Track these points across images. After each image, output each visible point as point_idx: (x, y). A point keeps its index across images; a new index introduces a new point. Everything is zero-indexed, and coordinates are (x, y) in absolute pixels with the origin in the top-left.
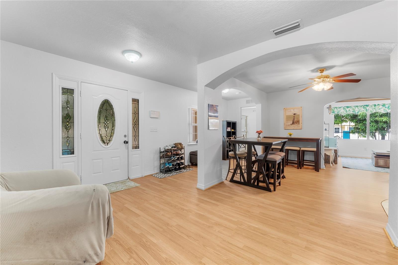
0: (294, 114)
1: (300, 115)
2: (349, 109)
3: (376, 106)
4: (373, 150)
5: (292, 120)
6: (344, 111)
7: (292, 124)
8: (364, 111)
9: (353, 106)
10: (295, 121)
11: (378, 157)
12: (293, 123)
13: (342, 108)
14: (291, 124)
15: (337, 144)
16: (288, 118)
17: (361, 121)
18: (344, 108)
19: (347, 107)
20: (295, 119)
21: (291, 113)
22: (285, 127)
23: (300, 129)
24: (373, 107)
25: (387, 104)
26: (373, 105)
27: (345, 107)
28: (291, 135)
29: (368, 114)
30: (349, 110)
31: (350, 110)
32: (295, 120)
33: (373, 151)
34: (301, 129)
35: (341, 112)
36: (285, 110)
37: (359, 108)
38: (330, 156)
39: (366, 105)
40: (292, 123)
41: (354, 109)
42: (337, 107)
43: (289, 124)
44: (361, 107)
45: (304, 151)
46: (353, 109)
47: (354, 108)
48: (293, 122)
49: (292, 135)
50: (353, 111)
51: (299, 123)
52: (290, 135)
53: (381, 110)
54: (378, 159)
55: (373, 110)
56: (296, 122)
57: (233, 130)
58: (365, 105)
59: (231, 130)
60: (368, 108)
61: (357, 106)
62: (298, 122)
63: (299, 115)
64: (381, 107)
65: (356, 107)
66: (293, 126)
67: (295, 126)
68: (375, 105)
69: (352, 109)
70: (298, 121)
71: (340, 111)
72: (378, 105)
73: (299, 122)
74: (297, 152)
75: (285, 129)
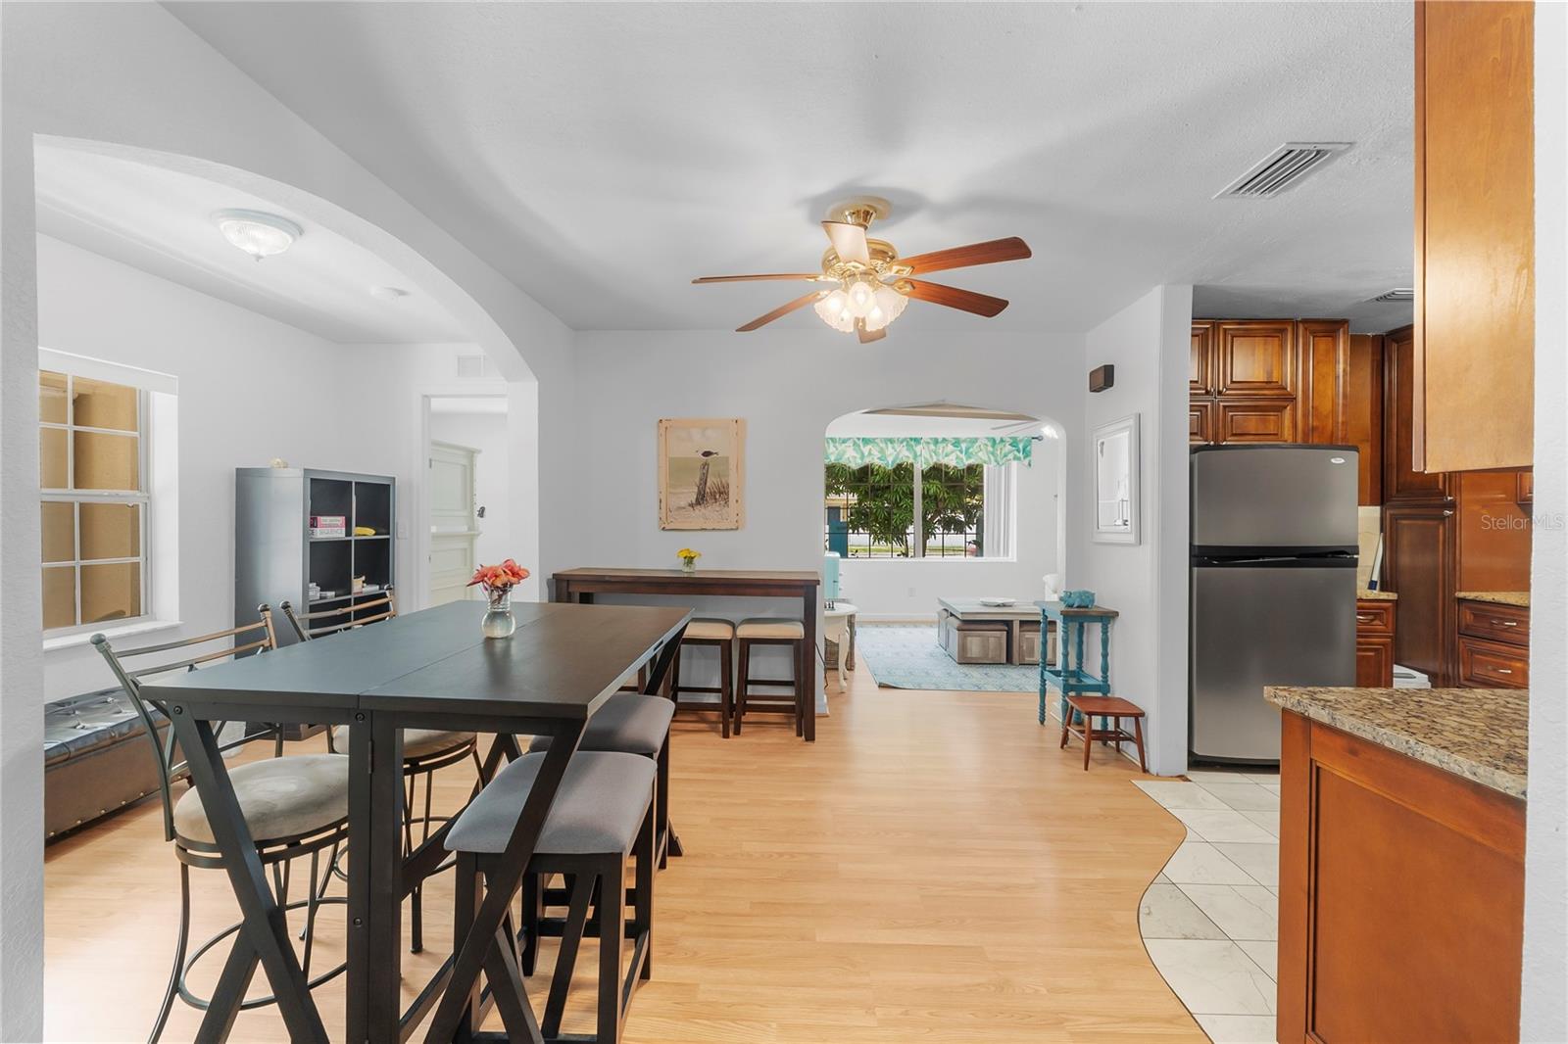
0: (707, 454)
1: (730, 461)
2: (870, 449)
3: (939, 445)
4: (943, 599)
5: (697, 480)
6: (855, 455)
7: (694, 502)
8: (908, 457)
9: (881, 439)
10: (708, 490)
11: (966, 627)
12: (701, 499)
13: (850, 443)
14: (691, 505)
15: (840, 578)
16: (676, 470)
17: (878, 490)
18: (855, 443)
19: (866, 441)
20: (708, 480)
21: (691, 451)
22: (664, 519)
23: (732, 529)
24: (932, 447)
25: (964, 441)
26: (931, 439)
27: (859, 439)
28: (692, 558)
29: (920, 466)
30: (870, 454)
31: (874, 452)
32: (708, 484)
33: (941, 602)
34: (737, 529)
35: (846, 456)
36: (663, 430)
37: (896, 445)
38: (837, 645)
39: (913, 436)
40: (697, 499)
41: (882, 448)
42: (837, 436)
43: (683, 504)
44: (902, 442)
45: (747, 643)
46: (882, 451)
47: (883, 445)
48: (699, 493)
49: (695, 559)
50: (879, 455)
51: (726, 501)
52: (690, 560)
53: (950, 457)
54: (965, 637)
55: (931, 456)
56: (713, 495)
57: (369, 533)
58: (911, 439)
59: (348, 533)
60: (918, 449)
61: (891, 441)
62: (722, 493)
63: (727, 459)
64: (950, 447)
65: (889, 443)
66: (700, 511)
67: (710, 513)
68: (936, 441)
69: (878, 449)
70: (722, 490)
71: (844, 452)
72: (944, 440)
73: (727, 494)
74: (719, 647)
75: (664, 529)
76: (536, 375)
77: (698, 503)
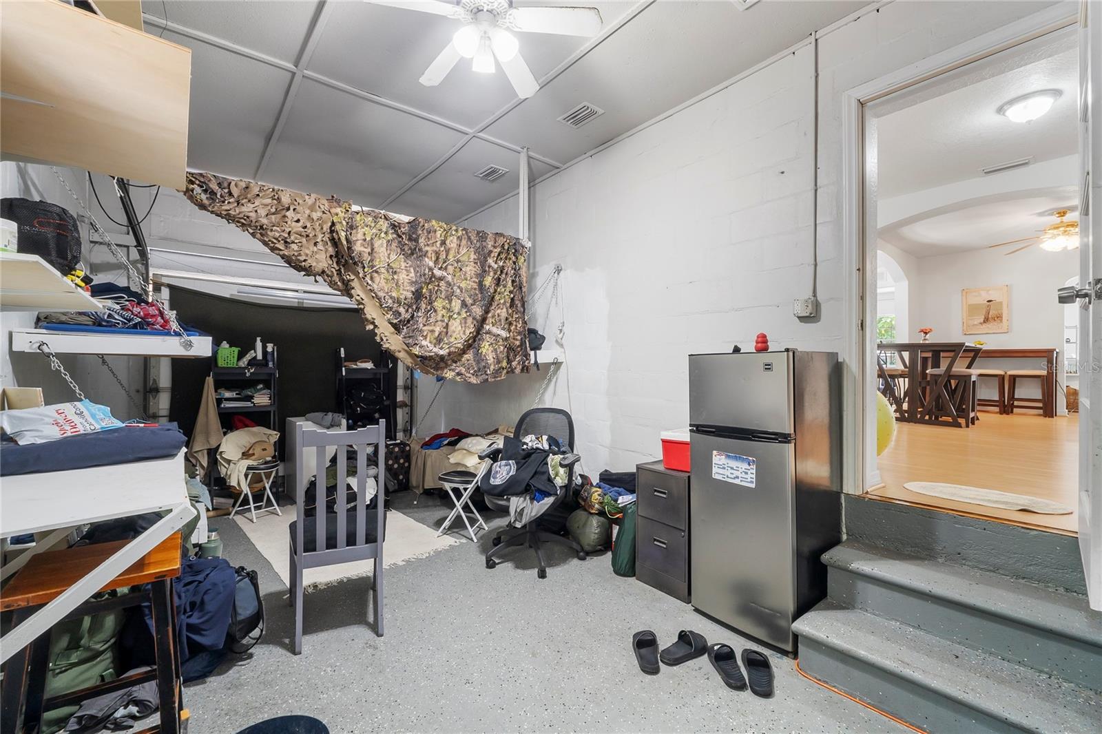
0: (989, 301)
1: (1004, 303)
5: (984, 313)
7: (982, 321)
10: (990, 316)
12: (986, 320)
14: (981, 323)
16: (973, 309)
20: (990, 312)
21: (981, 299)
22: (964, 329)
23: (1004, 333)
32: (990, 314)
34: (1007, 332)
36: (964, 293)
38: (1079, 392)
40: (983, 319)
43: (976, 322)
45: (1013, 378)
48: (985, 318)
49: (984, 345)
51: (1001, 321)
56: (993, 319)
62: (999, 317)
63: (1001, 303)
66: (984, 325)
67: (991, 326)
73: (1002, 317)
74: (997, 378)
75: (965, 334)
76: (908, 278)
77: (984, 322)
